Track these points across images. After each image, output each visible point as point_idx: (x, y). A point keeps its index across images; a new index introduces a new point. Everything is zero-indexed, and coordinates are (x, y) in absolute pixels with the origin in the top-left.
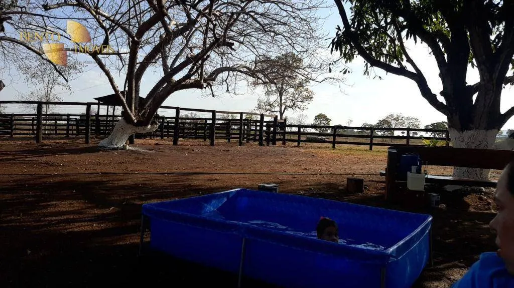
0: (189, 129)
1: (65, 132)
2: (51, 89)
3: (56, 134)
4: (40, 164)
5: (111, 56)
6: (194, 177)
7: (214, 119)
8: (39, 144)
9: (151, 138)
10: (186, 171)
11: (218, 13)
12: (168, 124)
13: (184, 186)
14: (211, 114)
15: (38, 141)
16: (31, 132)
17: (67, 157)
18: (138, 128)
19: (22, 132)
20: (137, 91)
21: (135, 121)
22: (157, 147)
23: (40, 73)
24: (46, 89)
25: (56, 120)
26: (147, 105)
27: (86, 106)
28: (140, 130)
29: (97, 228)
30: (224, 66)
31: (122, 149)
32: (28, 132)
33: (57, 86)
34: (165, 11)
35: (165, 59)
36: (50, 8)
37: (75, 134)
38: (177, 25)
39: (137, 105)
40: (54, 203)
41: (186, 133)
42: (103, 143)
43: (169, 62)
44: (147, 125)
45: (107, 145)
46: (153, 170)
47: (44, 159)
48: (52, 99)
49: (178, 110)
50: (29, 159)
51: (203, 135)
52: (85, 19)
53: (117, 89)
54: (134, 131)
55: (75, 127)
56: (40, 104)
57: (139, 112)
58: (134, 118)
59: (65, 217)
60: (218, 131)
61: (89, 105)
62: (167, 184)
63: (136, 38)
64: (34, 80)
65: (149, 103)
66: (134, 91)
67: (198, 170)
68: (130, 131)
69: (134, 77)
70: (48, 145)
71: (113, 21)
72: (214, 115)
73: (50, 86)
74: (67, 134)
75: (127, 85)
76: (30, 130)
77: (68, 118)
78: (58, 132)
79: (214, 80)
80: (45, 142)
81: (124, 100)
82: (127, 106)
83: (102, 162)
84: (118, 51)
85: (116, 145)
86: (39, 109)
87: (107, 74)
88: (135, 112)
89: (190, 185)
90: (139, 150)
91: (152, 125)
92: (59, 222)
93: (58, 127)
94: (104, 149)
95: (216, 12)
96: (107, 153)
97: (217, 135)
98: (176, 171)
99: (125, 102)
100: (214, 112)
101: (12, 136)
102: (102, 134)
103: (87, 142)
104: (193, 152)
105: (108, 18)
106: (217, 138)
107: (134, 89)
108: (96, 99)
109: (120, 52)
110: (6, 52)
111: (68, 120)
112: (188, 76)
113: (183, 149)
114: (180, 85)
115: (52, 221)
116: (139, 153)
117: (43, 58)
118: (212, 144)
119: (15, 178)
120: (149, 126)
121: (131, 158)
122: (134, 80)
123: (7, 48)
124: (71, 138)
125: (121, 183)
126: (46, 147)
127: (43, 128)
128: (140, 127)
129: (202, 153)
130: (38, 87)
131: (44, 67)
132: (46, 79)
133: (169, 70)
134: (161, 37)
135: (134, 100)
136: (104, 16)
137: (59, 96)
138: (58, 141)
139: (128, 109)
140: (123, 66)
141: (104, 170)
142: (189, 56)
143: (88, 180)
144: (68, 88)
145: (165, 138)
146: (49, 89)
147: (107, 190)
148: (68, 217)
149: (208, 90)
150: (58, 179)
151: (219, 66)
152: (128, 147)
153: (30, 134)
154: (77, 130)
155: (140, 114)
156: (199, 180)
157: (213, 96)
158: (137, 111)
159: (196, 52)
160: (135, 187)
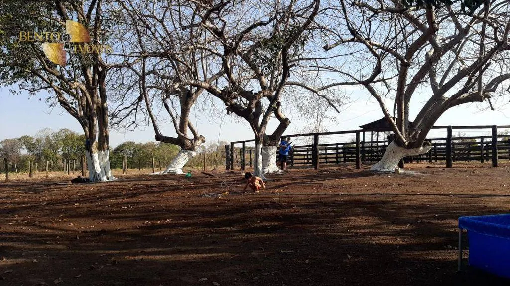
0: (461, 150)
1: (335, 160)
2: (320, 122)
3: (327, 162)
4: (325, 186)
5: (376, 83)
6: (487, 199)
7: (494, 135)
8: (317, 170)
9: (418, 162)
10: (474, 193)
11: (493, 16)
12: (435, 147)
13: (480, 208)
14: (490, 130)
15: (316, 168)
16: (306, 161)
17: (346, 181)
18: (409, 150)
19: (299, 161)
20: (407, 114)
21: (407, 143)
22: (430, 170)
23: (310, 110)
24: (316, 124)
25: (326, 149)
26: (417, 127)
27: (355, 134)
28: (412, 153)
29: (401, 242)
30: (504, 73)
31: (394, 172)
32: (303, 161)
33: (324, 120)
34: (436, 26)
35: (433, 76)
36: (330, 48)
37: (342, 161)
38: (443, 40)
39: (407, 128)
40: (353, 218)
41: (457, 154)
42: (375, 167)
43: (438, 80)
44: (419, 147)
45: (379, 169)
46: (436, 193)
47: (327, 182)
48: (320, 131)
49: (449, 129)
50: (315, 182)
51: (480, 156)
52: (350, 54)
53: (388, 113)
54: (405, 154)
55: (342, 155)
56: (316, 136)
57: (409, 135)
58: (405, 141)
59: (367, 231)
60: (500, 151)
61: (357, 132)
62: (457, 205)
63: (405, 60)
64: (306, 116)
65: (419, 124)
66: (404, 113)
67: (488, 192)
68: (402, 154)
69: (403, 98)
70: (326, 171)
71: (383, 48)
72: (494, 131)
73: (319, 120)
74: (337, 162)
75: (397, 108)
76: (305, 159)
77: (337, 147)
78: (329, 160)
79: (494, 90)
80: (322, 169)
81: (395, 123)
82: (398, 129)
83: (379, 184)
84: (383, 78)
85: (388, 168)
86: (316, 140)
87: (378, 99)
88: (406, 135)
89: (485, 207)
90: (411, 173)
91: (424, 146)
92: (364, 234)
93: (328, 156)
94: (378, 173)
95: (491, 15)
96: (381, 176)
97: (500, 155)
98: (461, 193)
99: (396, 125)
100: (494, 128)
101: (292, 165)
102: (367, 160)
103: (358, 167)
104: (473, 174)
105: (379, 47)
106: (500, 158)
107: (404, 111)
108: (361, 127)
109: (385, 78)
110: (287, 95)
111: (337, 148)
112: (465, 90)
113: (460, 171)
114: (456, 101)
115: (358, 233)
116: (413, 176)
117: (318, 95)
118: (495, 164)
119: (312, 197)
120: (421, 148)
121: (407, 181)
122: (403, 102)
123: (288, 92)
124: (340, 166)
125: (407, 203)
126: (325, 173)
127: (319, 156)
128: (411, 150)
129: (486, 175)
130: (309, 122)
131: (313, 104)
132: (316, 115)
133: (439, 88)
134: (427, 55)
135: (404, 122)
136: (375, 45)
137: (326, 129)
138: (330, 168)
139: (399, 131)
140: (389, 91)
141: (385, 191)
142: (461, 69)
143: (374, 199)
144: (334, 120)
145: (433, 161)
146: (319, 123)
147: (396, 209)
148: (371, 230)
149: (485, 103)
150: (346, 199)
151: (498, 75)
152: (401, 171)
153: (305, 163)
154: (344, 157)
155: (410, 136)
156: (494, 202)
157: (492, 109)
158: (407, 133)
159: (469, 63)
160: (422, 207)
